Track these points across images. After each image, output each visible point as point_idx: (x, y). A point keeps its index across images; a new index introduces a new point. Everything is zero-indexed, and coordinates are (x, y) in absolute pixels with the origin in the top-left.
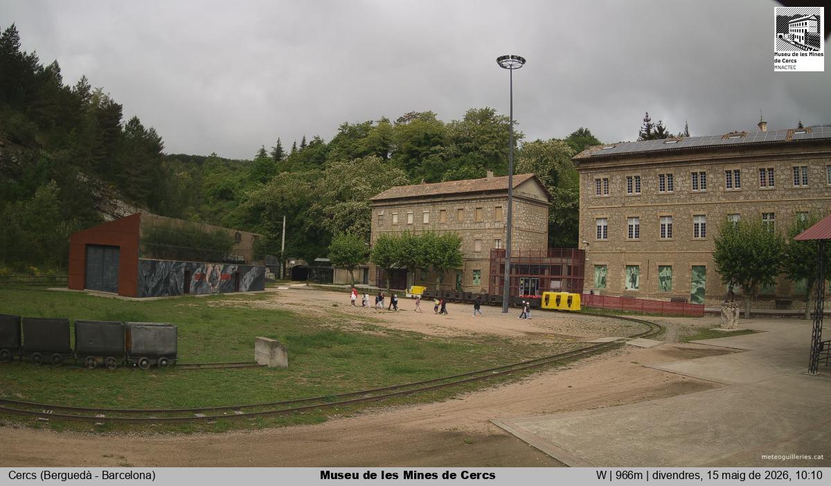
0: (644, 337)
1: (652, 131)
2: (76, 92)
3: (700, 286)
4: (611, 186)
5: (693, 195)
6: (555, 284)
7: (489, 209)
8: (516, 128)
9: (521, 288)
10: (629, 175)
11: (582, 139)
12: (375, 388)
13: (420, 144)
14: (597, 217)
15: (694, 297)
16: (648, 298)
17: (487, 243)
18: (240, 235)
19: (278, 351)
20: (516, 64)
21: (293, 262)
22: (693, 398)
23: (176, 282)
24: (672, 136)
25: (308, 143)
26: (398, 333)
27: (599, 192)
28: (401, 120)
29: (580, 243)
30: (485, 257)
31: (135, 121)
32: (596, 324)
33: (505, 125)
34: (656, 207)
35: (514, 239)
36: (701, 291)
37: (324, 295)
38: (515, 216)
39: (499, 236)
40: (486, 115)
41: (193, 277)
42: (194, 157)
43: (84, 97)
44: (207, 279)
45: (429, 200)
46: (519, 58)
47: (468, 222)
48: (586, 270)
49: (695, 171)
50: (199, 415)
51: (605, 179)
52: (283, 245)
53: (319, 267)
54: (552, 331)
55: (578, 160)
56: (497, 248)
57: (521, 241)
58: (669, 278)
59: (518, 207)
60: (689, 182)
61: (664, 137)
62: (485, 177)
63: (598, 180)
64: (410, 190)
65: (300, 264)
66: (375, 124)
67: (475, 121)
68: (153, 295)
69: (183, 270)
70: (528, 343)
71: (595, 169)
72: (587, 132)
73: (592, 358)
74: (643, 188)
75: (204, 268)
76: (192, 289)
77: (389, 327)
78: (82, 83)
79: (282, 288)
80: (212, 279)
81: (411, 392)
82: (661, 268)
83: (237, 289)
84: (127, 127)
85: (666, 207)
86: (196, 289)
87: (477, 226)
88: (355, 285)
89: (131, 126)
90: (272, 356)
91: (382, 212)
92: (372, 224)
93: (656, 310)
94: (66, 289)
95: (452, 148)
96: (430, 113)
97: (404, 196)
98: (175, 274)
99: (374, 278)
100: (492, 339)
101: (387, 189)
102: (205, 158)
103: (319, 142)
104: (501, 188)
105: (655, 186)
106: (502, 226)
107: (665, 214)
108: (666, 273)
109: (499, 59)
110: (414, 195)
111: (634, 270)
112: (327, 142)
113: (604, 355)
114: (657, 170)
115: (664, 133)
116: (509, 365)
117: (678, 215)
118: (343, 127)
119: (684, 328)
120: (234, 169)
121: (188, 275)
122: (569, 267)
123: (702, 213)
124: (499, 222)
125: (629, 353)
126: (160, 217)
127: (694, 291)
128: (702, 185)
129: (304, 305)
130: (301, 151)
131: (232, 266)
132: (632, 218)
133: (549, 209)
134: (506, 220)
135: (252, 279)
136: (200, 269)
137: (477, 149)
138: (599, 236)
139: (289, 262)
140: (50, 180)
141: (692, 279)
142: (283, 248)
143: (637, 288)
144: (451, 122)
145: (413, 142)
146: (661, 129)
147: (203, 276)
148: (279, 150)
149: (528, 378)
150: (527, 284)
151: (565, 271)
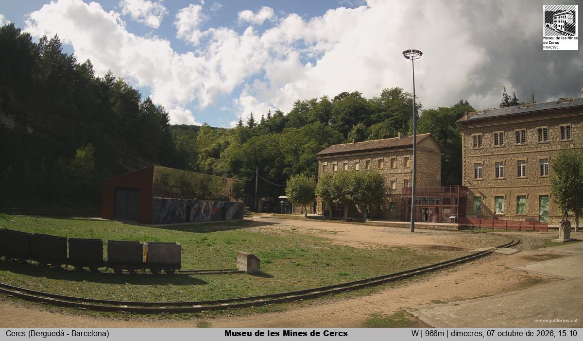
0: (508, 247)
1: (509, 101)
2: (105, 82)
3: (545, 209)
4: (483, 140)
5: (539, 145)
6: (447, 211)
7: (400, 159)
8: (417, 101)
9: (423, 215)
10: (496, 132)
11: (463, 108)
12: (322, 287)
13: (351, 115)
14: (474, 162)
15: (540, 217)
16: (509, 219)
17: (400, 183)
18: (226, 180)
19: (253, 261)
20: (416, 56)
21: (264, 199)
22: (540, 289)
23: (180, 213)
24: (523, 103)
25: (272, 116)
26: (338, 247)
27: (475, 145)
28: (336, 98)
29: (463, 182)
30: (398, 193)
31: (148, 101)
32: (476, 238)
33: (409, 99)
34: (514, 155)
35: (417, 180)
36: (546, 213)
37: (285, 222)
38: (418, 163)
39: (408, 178)
40: (396, 93)
41: (192, 210)
42: (192, 126)
43: (110, 85)
44: (202, 211)
45: (359, 154)
46: (418, 52)
47: (386, 169)
48: (468, 200)
49: (540, 127)
50: (195, 306)
51: (479, 136)
52: (256, 187)
53: (282, 202)
54: (444, 245)
55: (460, 122)
56: (406, 186)
57: (423, 181)
58: (524, 205)
59: (420, 157)
60: (536, 135)
61: (517, 104)
62: (398, 136)
63: (474, 137)
64: (344, 147)
65: (269, 200)
66: (319, 101)
67: (389, 97)
68: (163, 223)
69: (185, 205)
70: (427, 253)
71: (472, 129)
72: (467, 103)
73: (473, 262)
74: (506, 141)
75: (200, 203)
76: (192, 218)
77: (332, 244)
78: (109, 75)
79: (256, 218)
80: (206, 211)
81: (346, 289)
82: (518, 198)
83: (224, 218)
84: (142, 107)
85: (521, 154)
86: (194, 219)
87: (392, 171)
88: (308, 215)
89: (146, 106)
90: (249, 265)
91: (326, 163)
92: (319, 171)
93: (515, 227)
94: (100, 219)
95: (373, 117)
96: (357, 93)
97: (340, 151)
98: (179, 208)
99: (321, 209)
100: (402, 250)
101: (329, 146)
102: (200, 127)
103: (280, 114)
104: (408, 144)
105: (513, 139)
106: (409, 171)
107: (520, 159)
108: (522, 201)
109: (404, 53)
110: (348, 150)
111: (500, 200)
112: (285, 114)
113: (480, 260)
114: (515, 128)
115: (517, 102)
116: (415, 268)
117: (530, 159)
118: (296, 103)
119: (534, 240)
120: (221, 134)
121: (189, 208)
122: (456, 199)
123: (545, 157)
124: (407, 168)
125: (497, 259)
126: (168, 169)
127: (541, 213)
128: (545, 138)
129: (271, 229)
130: (267, 121)
131: (220, 202)
132: (498, 162)
133: (442, 158)
134: (412, 167)
135: (235, 211)
136: (197, 205)
137: (390, 116)
138: (476, 177)
139: (260, 199)
140: (88, 144)
141: (540, 204)
142: (256, 189)
143: (502, 212)
144: (372, 98)
145: (346, 114)
146: (515, 99)
147: (200, 209)
148: (252, 120)
149: (428, 278)
150: (427, 211)
151: (453, 201)
